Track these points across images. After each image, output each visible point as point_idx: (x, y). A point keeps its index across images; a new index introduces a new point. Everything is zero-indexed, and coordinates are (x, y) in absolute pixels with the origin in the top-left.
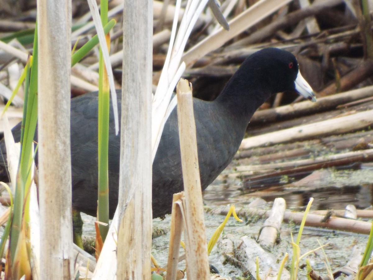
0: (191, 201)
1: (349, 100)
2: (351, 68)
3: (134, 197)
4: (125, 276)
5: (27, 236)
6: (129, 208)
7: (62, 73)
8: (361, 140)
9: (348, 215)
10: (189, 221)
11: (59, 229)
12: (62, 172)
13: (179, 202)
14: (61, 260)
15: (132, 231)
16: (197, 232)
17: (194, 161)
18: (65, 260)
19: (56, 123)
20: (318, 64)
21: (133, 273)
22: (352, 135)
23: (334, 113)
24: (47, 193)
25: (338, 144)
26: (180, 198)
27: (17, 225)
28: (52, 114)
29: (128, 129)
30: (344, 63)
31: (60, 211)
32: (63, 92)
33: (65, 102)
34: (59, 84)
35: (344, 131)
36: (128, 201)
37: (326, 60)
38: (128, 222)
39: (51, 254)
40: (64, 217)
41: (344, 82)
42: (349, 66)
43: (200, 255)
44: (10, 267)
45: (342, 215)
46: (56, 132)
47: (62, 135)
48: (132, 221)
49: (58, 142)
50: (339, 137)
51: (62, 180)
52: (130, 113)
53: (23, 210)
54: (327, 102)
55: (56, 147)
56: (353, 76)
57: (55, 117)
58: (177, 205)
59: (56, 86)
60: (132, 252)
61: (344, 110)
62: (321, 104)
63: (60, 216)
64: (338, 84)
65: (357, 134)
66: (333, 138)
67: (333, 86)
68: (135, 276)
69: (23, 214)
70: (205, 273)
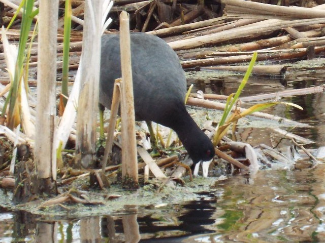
0: (126, 84)
1: (190, 29)
2: (189, 10)
3: (89, 80)
4: (82, 126)
5: (20, 101)
6: (86, 87)
7: (54, 5)
8: (199, 53)
9: (199, 96)
10: (124, 96)
11: (48, 97)
12: (51, 64)
13: (118, 84)
14: (49, 116)
15: (87, 100)
16: (128, 102)
17: (129, 60)
18: (51, 116)
19: (49, 35)
20: (170, 7)
21: (87, 125)
22: (193, 50)
23: (181, 36)
24: (42, 75)
25: (185, 55)
26: (119, 81)
27: (15, 94)
28: (47, 29)
29: (87, 40)
30: (185, 7)
31: (49, 87)
32: (54, 16)
33: (54, 22)
34: (52, 11)
35: (188, 48)
36: (85, 83)
37: (174, 4)
38: (85, 95)
39: (43, 112)
40: (52, 90)
41: (186, 18)
42: (188, 9)
43: (130, 116)
44: (10, 119)
45: (195, 96)
46: (49, 40)
47: (52, 41)
48: (87, 95)
49: (50, 46)
50: (186, 51)
51: (51, 68)
52: (89, 30)
53: (19, 85)
54: (176, 29)
55: (48, 49)
56: (191, 14)
57: (49, 31)
58: (117, 86)
59: (49, 13)
60: (86, 113)
61: (187, 35)
62: (172, 30)
63: (49, 89)
64: (182, 19)
65: (196, 50)
66: (182, 51)
67: (179, 20)
68: (88, 127)
69: (19, 87)
70: (132, 127)
